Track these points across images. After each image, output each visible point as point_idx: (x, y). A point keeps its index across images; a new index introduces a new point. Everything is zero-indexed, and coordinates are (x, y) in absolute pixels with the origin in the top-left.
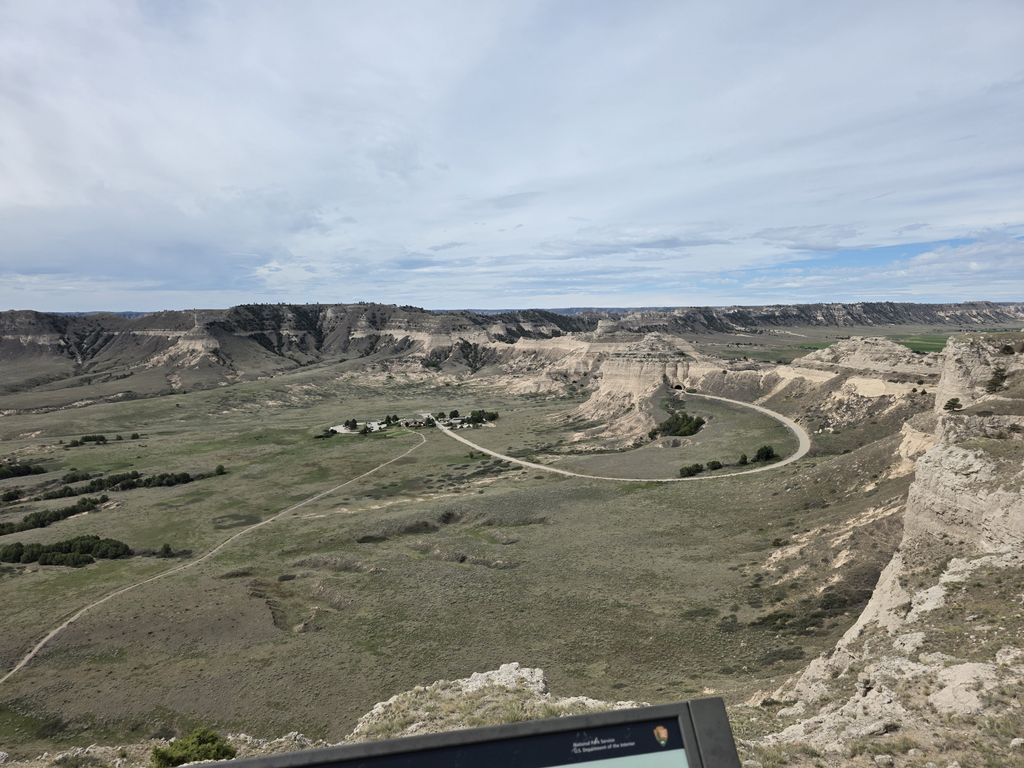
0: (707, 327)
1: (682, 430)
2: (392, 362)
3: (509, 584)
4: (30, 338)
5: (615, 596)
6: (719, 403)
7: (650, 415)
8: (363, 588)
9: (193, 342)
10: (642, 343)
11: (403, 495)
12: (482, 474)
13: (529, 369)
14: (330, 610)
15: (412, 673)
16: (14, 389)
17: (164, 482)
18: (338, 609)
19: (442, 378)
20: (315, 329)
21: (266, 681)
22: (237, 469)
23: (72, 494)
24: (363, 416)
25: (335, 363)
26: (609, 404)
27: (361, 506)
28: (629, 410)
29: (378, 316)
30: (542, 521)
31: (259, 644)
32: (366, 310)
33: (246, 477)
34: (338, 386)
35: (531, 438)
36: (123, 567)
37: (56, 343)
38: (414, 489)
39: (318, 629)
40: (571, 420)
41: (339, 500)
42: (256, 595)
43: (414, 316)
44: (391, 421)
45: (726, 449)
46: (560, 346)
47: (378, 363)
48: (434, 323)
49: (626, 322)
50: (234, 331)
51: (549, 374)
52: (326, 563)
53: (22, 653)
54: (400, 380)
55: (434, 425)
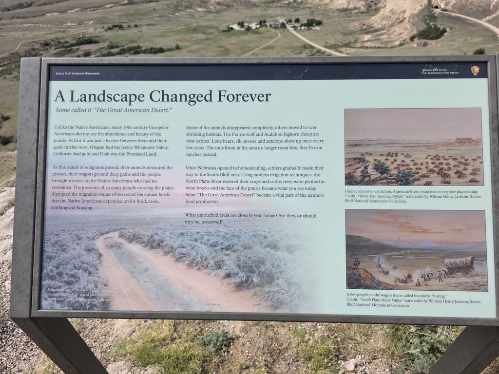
1: (432, 36)
6: (460, 19)
7: (414, 25)
17: (152, 51)
22: (186, 47)
23: (112, 55)
24: (247, 20)
26: (390, 17)
28: (402, 21)
35: (340, 37)
40: (365, 27)
44: (262, 23)
55: (285, 27)
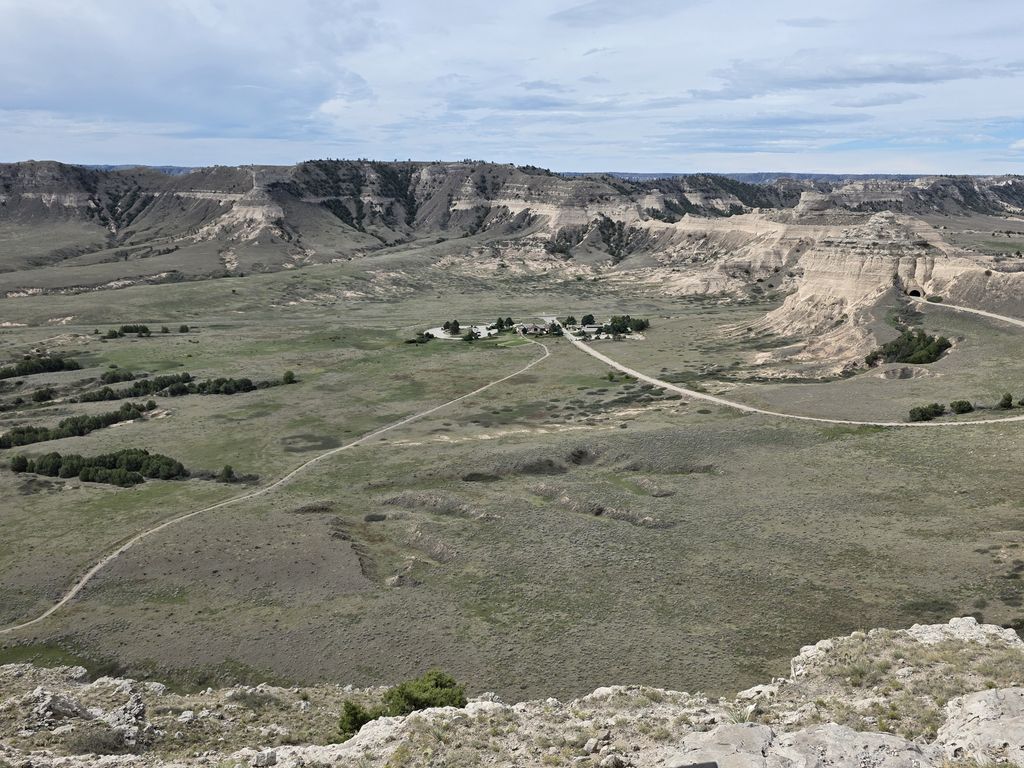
0: (964, 206)
1: (917, 355)
2: (506, 245)
3: (661, 549)
4: (53, 197)
5: (808, 575)
6: (975, 318)
7: (870, 331)
8: (471, 538)
9: (251, 208)
10: (865, 227)
11: (520, 423)
12: (625, 402)
13: (695, 260)
14: (430, 561)
15: (536, 648)
16: (38, 263)
17: (222, 389)
18: (440, 561)
19: (572, 269)
20: (406, 196)
21: (355, 641)
22: (310, 377)
23: (113, 397)
24: (468, 317)
25: (431, 243)
26: (810, 314)
27: (466, 435)
28: (839, 323)
29: (489, 179)
30: (708, 469)
31: (344, 596)
32: (473, 171)
33: (320, 388)
34: (435, 274)
35: (695, 357)
36: (178, 490)
37: (86, 204)
38: (533, 416)
39: (416, 584)
40: (752, 335)
41: (438, 424)
42: (339, 537)
43: (537, 180)
44: (503, 325)
45: (980, 384)
46: (742, 228)
47: (487, 245)
48: (564, 191)
49: (840, 196)
50: (301, 195)
51: (723, 268)
52: (424, 503)
53: (69, 583)
54: (516, 270)
55: (561, 334)
